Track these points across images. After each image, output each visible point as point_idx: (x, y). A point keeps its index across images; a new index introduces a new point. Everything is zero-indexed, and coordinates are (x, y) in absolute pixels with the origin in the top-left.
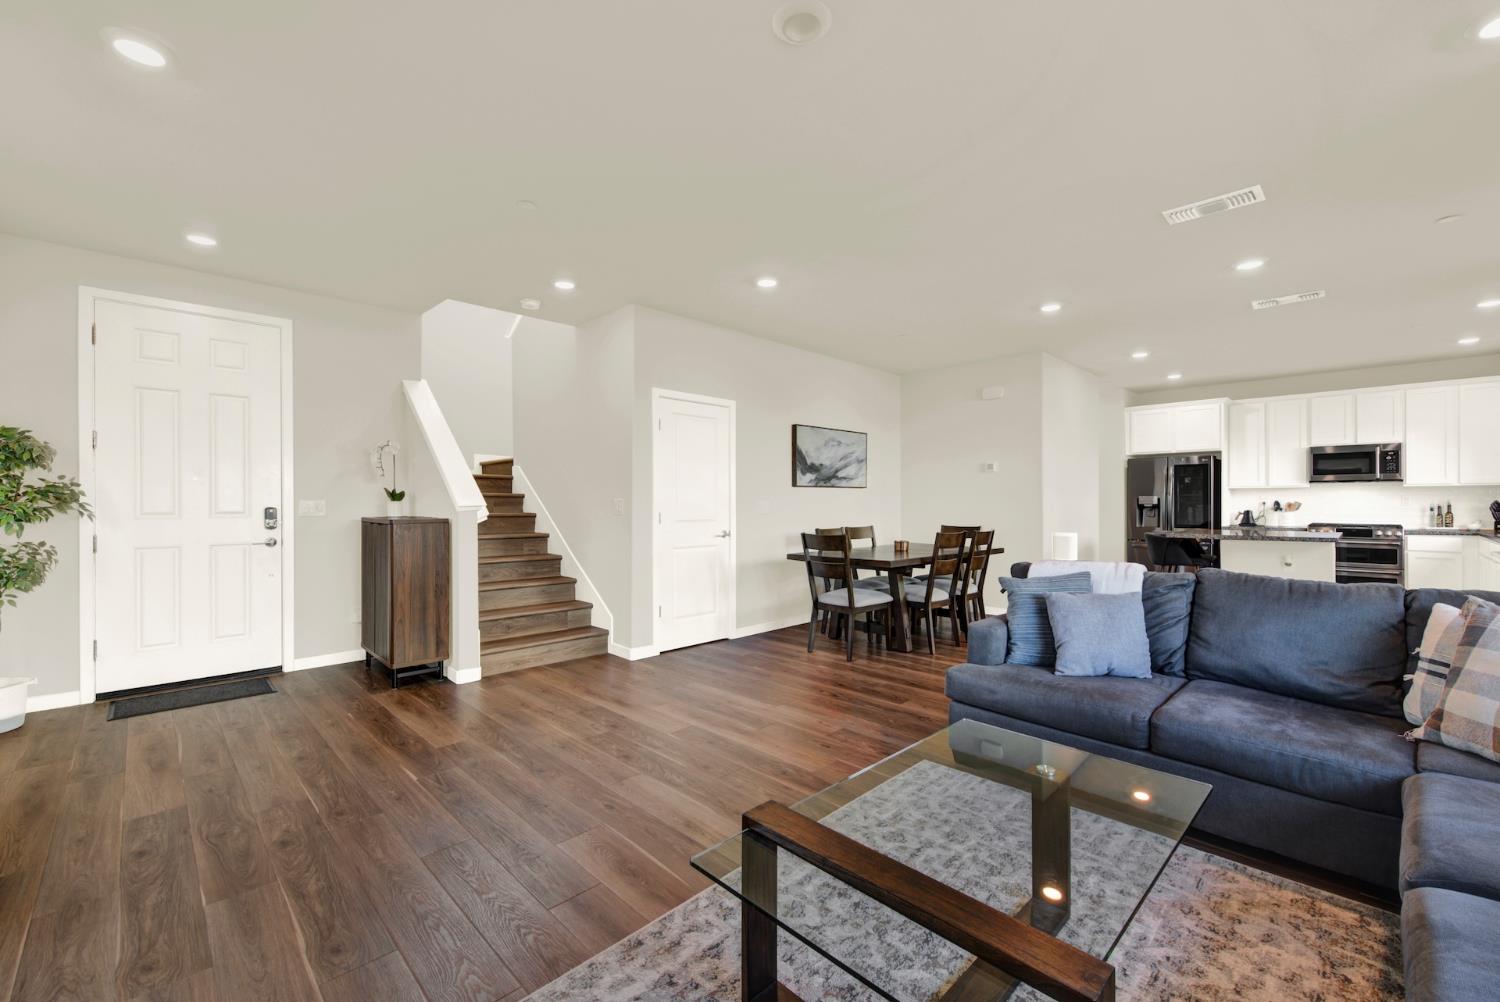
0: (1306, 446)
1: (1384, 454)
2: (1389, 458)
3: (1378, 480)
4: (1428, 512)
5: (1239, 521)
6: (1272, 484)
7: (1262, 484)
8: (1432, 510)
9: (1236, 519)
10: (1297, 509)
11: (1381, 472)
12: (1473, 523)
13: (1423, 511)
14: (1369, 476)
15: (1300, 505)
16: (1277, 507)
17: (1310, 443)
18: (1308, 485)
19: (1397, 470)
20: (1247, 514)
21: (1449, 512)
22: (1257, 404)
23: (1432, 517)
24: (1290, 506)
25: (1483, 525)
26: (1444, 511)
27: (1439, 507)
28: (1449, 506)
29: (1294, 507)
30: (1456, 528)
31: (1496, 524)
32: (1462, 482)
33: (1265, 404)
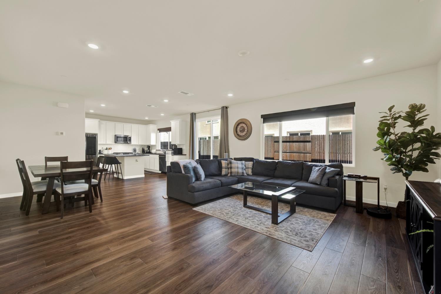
0: (114, 134)
1: (129, 138)
6: (108, 143)
7: (105, 143)
8: (133, 149)
11: (128, 141)
12: (139, 152)
14: (126, 142)
15: (112, 148)
16: (107, 149)
18: (114, 143)
19: (130, 141)
21: (136, 150)
22: (104, 122)
23: (133, 151)
24: (109, 148)
29: (110, 149)
30: (137, 153)
31: (142, 152)
32: (139, 144)
33: (106, 123)
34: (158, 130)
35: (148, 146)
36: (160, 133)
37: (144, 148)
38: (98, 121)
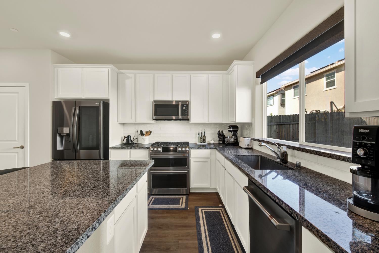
0: (152, 100)
1: (183, 106)
2: (184, 108)
3: (180, 120)
4: (198, 135)
5: (124, 142)
6: (139, 120)
7: (133, 121)
8: (199, 134)
9: (123, 140)
11: (181, 116)
12: (211, 140)
13: (196, 135)
16: (142, 134)
17: (154, 99)
19: (187, 115)
20: (128, 137)
21: (204, 135)
22: (129, 73)
23: (199, 137)
24: (147, 132)
25: (215, 142)
26: (203, 135)
27: (201, 133)
28: (204, 133)
29: (149, 133)
30: (206, 143)
31: (219, 141)
32: (209, 121)
33: (135, 75)
34: (258, 77)
35: (230, 127)
36: (265, 84)
37: (222, 132)
38: (110, 69)
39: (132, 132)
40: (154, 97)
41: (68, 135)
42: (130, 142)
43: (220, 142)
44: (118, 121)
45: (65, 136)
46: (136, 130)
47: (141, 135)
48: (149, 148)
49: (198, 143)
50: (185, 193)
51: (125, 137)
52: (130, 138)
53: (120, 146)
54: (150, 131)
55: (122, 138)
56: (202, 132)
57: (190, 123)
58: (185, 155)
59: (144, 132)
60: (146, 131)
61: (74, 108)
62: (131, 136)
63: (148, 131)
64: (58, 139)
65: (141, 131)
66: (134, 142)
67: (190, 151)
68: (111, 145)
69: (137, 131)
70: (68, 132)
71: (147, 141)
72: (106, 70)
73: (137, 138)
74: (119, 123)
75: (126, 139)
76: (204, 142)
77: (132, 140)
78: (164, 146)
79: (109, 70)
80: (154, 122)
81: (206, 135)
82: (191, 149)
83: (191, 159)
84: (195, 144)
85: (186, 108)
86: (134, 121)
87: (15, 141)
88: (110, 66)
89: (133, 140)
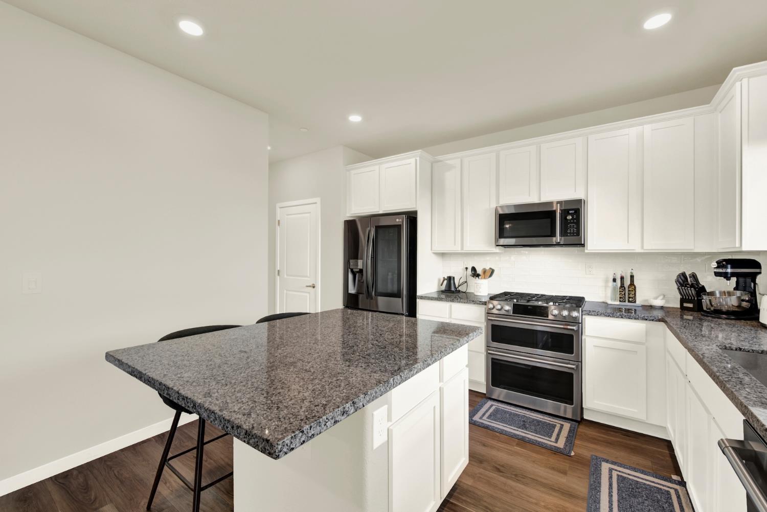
0: (494, 205)
1: (565, 213)
2: (569, 217)
3: (558, 244)
4: (611, 283)
5: (443, 288)
6: (469, 247)
8: (614, 280)
9: (442, 285)
10: (491, 276)
11: (561, 235)
12: (656, 298)
13: (607, 281)
15: (492, 271)
17: (498, 204)
19: (578, 233)
20: (450, 279)
21: (632, 284)
22: (453, 159)
23: (614, 288)
24: (485, 271)
25: (667, 301)
26: (627, 282)
27: (622, 278)
28: (632, 277)
29: (489, 273)
30: (639, 304)
31: (682, 301)
32: (645, 248)
33: (461, 161)
35: (724, 263)
37: (694, 276)
38: (418, 159)
39: (457, 270)
40: (498, 201)
41: (361, 271)
42: (453, 289)
43: (685, 305)
44: (431, 250)
45: (357, 272)
46: (465, 267)
47: (473, 276)
48: (485, 303)
49: (610, 302)
50: (569, 416)
51: (444, 278)
52: (452, 282)
53: (436, 296)
54: (490, 268)
55: (439, 280)
56: (623, 275)
57: (586, 251)
58: (569, 327)
59: (479, 271)
60: (484, 269)
61: (368, 229)
62: (454, 278)
63: (487, 268)
64: (350, 276)
65: (474, 269)
66: (460, 288)
67: (585, 318)
68: (420, 292)
69: (467, 268)
70: (362, 268)
71: (483, 288)
72: (412, 161)
73: (466, 282)
74: (434, 253)
75: (445, 282)
76: (629, 301)
77: (457, 286)
78: (517, 302)
79: (416, 160)
80: (498, 250)
81: (635, 283)
82: (585, 314)
83: (585, 339)
84: (604, 302)
85: (575, 217)
86: (460, 249)
87: (306, 277)
88: (419, 152)
89: (459, 286)
